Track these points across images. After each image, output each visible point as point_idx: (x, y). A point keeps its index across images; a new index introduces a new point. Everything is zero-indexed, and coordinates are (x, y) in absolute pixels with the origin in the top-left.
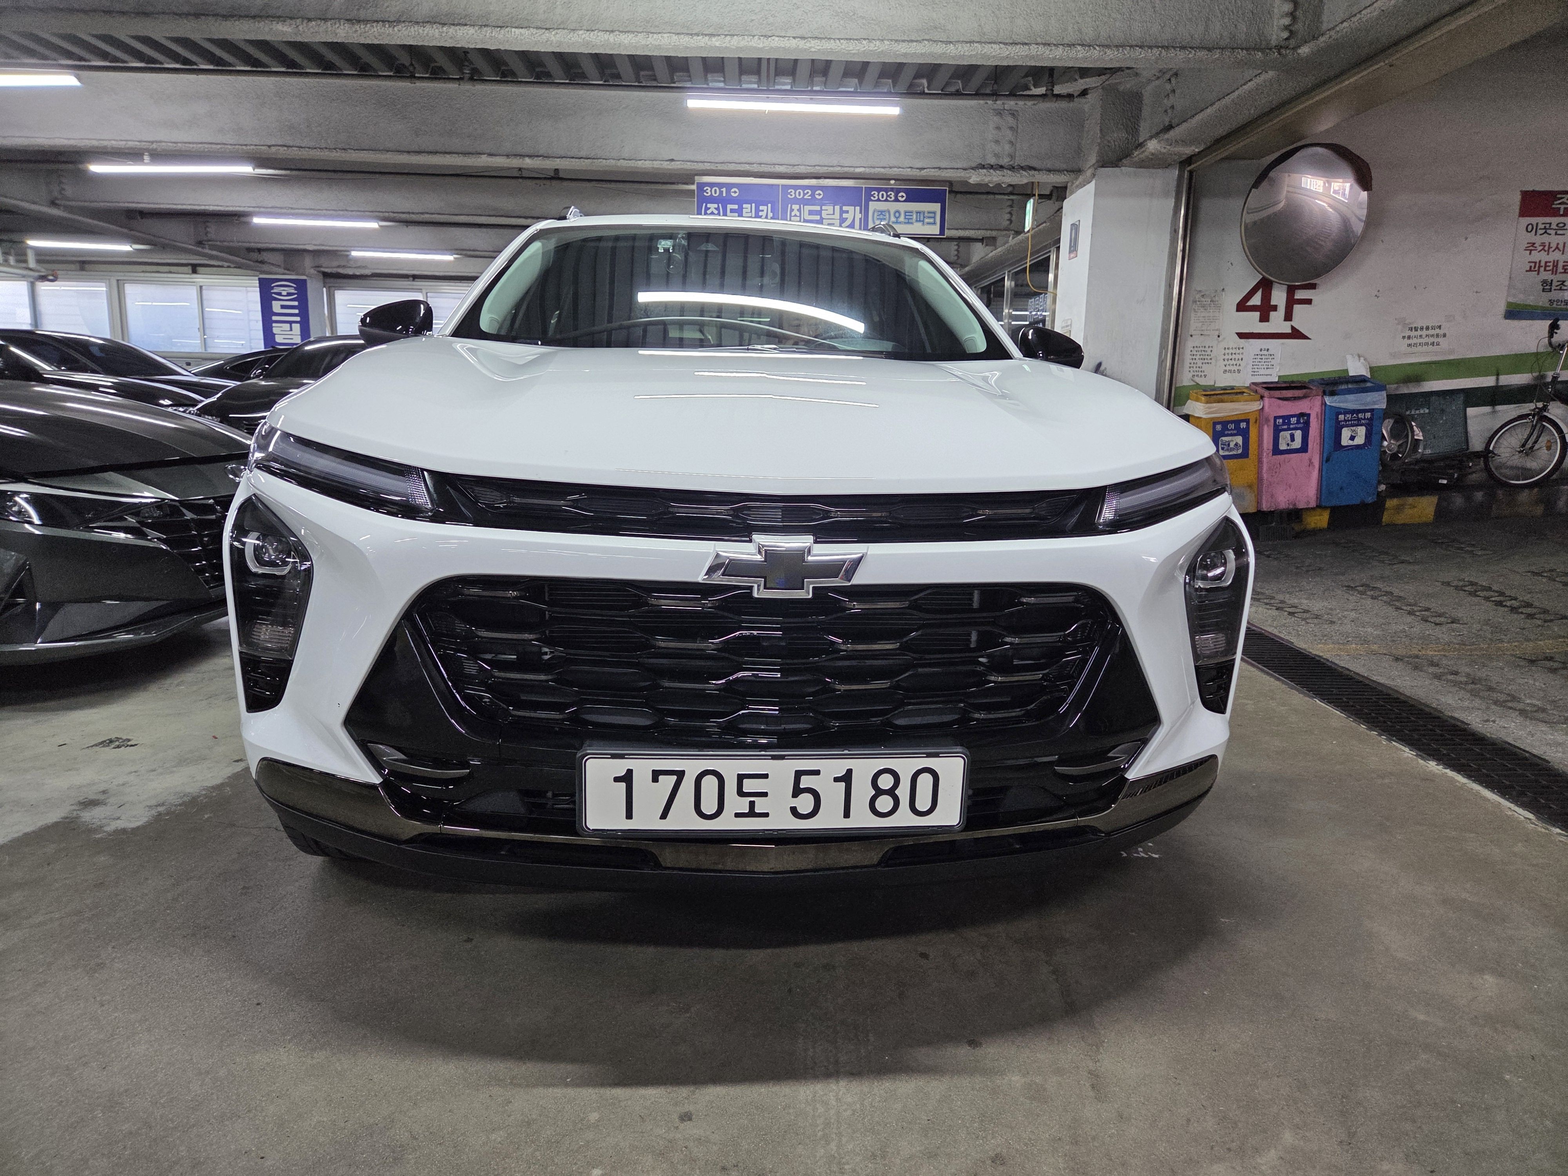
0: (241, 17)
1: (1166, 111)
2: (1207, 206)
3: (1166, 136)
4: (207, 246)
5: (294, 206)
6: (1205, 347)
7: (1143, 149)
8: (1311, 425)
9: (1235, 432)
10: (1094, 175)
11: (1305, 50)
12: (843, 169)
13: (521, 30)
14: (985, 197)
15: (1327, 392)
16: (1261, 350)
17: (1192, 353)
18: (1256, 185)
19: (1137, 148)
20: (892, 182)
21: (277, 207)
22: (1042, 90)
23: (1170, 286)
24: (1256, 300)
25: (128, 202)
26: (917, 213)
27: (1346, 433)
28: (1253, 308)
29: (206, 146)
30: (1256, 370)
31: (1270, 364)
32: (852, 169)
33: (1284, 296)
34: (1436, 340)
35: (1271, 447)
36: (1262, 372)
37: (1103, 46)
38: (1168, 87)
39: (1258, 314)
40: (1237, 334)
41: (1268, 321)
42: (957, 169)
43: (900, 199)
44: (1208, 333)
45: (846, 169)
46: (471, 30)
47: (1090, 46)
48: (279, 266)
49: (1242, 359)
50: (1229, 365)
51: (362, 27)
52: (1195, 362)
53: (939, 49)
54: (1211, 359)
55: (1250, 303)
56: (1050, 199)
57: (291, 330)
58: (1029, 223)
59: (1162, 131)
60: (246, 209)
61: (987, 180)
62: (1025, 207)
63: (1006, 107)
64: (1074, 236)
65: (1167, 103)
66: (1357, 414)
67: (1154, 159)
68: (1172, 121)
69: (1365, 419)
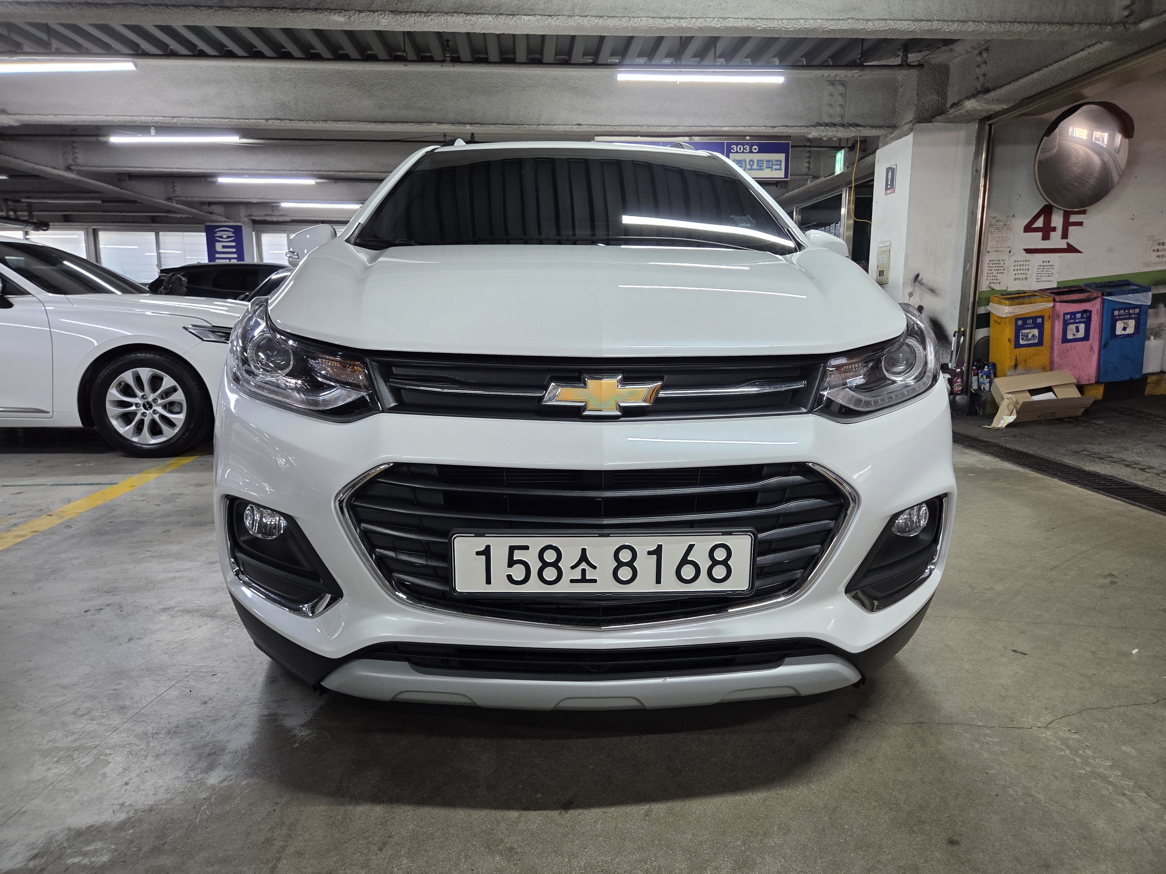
1: (977, 78)
2: (1001, 151)
3: (986, 96)
4: (174, 201)
6: (999, 260)
7: (960, 107)
8: (1092, 319)
9: (1033, 326)
10: (911, 130)
12: (713, 128)
13: (529, 17)
15: (1105, 293)
16: (1043, 262)
17: (989, 266)
18: (1047, 134)
19: (950, 107)
20: (748, 138)
21: (244, 169)
23: (972, 213)
24: (1039, 223)
25: (128, 167)
26: (767, 161)
27: (1120, 325)
28: (1037, 230)
29: (217, 120)
30: (1039, 277)
31: (1050, 272)
32: (720, 129)
33: (1061, 220)
35: (1061, 337)
36: (1044, 279)
37: (989, 22)
38: (979, 59)
39: (1040, 234)
40: (1025, 250)
41: (1049, 239)
42: (801, 126)
43: (754, 151)
44: (1002, 249)
45: (715, 129)
46: (490, 18)
48: (221, 215)
49: (1028, 270)
50: (1018, 274)
51: (403, 17)
52: (992, 272)
53: (860, 26)
54: (1004, 270)
55: (1035, 225)
58: (839, 168)
59: (979, 93)
60: (214, 171)
61: (823, 135)
62: (835, 157)
63: (837, 78)
64: (890, 177)
65: (979, 72)
66: (1129, 310)
67: (964, 115)
68: (986, 86)
69: (1134, 314)
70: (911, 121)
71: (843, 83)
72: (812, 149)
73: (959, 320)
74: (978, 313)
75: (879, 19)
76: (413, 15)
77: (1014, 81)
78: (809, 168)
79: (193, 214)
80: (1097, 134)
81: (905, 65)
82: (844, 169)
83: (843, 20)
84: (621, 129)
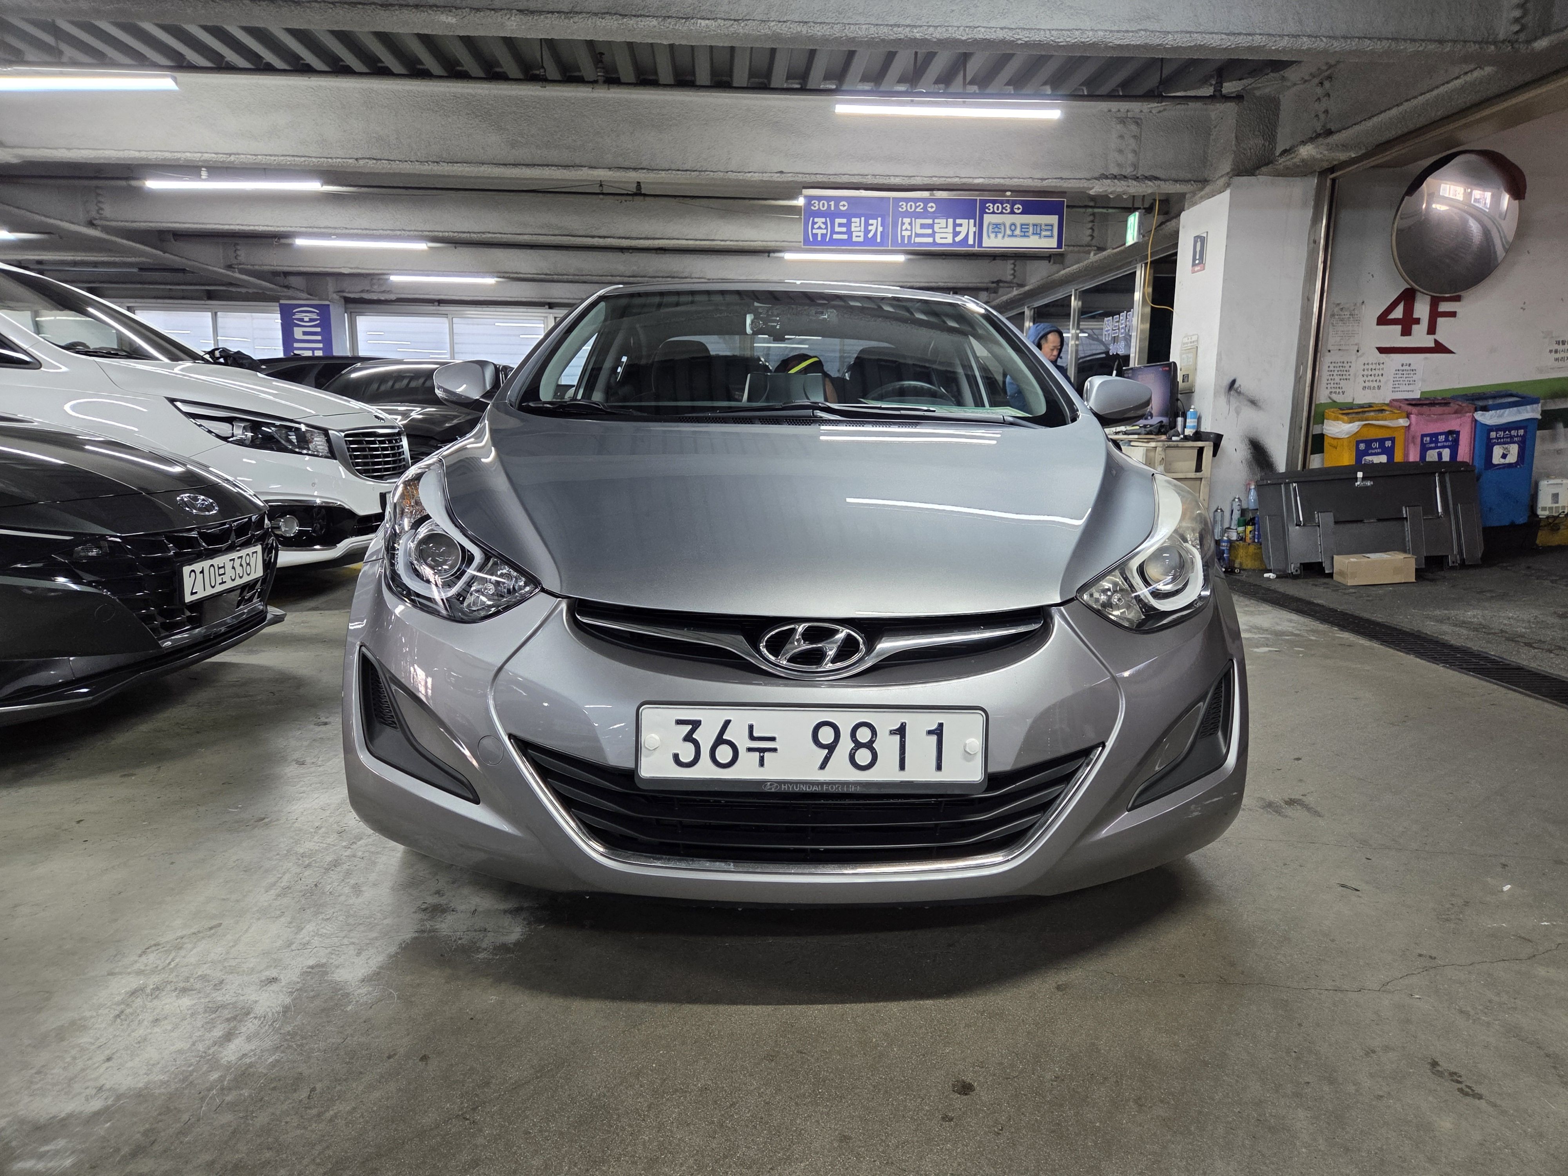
1: (1317, 116)
2: (1346, 217)
3: (1328, 140)
4: (237, 270)
6: (1343, 362)
7: (1293, 155)
8: (1460, 443)
9: (1379, 451)
10: (1228, 185)
12: (961, 180)
15: (1478, 408)
16: (1402, 365)
17: (1330, 369)
18: (1409, 193)
19: (1279, 155)
20: (1008, 193)
21: (330, 228)
23: (1308, 300)
24: (1398, 313)
25: (171, 222)
26: (1033, 225)
27: (1497, 451)
28: (1395, 322)
31: (1411, 380)
32: (970, 181)
33: (1427, 308)
36: (1402, 388)
37: (1330, 37)
39: (1399, 328)
40: (1378, 349)
41: (1410, 335)
42: (1081, 179)
43: (1016, 211)
44: (1347, 348)
45: (964, 180)
48: (302, 291)
49: (1382, 375)
50: (1369, 381)
52: (1333, 378)
53: (1156, 40)
54: (1349, 375)
55: (1392, 316)
58: (1132, 237)
59: (1318, 136)
60: (290, 229)
61: (1110, 191)
62: (1126, 221)
63: (1129, 115)
64: (1198, 249)
65: (1320, 107)
66: (1509, 431)
67: (1298, 166)
68: (1328, 127)
69: (1518, 436)
70: (1228, 173)
71: (1137, 122)
72: (1096, 210)
73: (1289, 442)
74: (1314, 434)
75: (1182, 32)
77: (1365, 120)
78: (1092, 236)
79: (264, 288)
80: (1477, 193)
81: (1218, 97)
82: (1138, 237)
83: (1132, 32)
84: (838, 180)
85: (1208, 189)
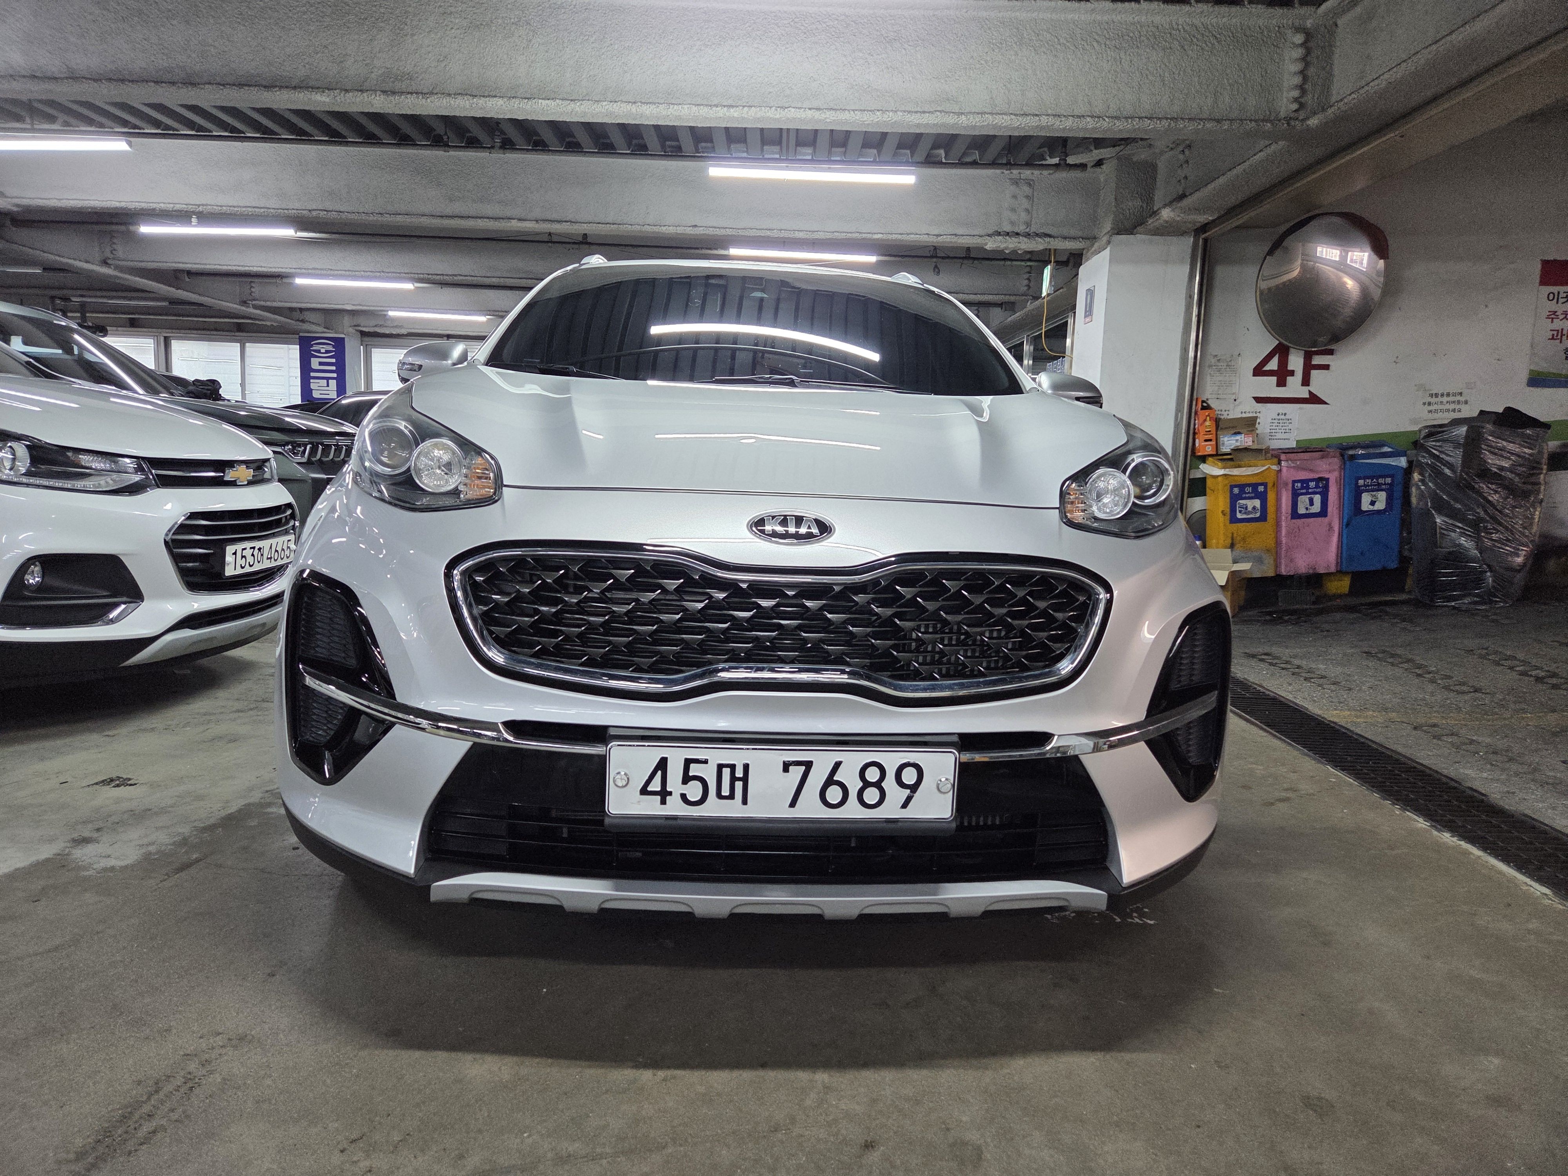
0: (281, 87)
1: (1179, 181)
3: (1180, 205)
4: (251, 305)
5: (333, 268)
6: (1222, 411)
7: (1157, 217)
8: (1330, 489)
9: (1253, 495)
10: (1109, 242)
11: (1313, 122)
13: (547, 101)
14: (1002, 263)
16: (1278, 415)
18: (1270, 253)
19: (1151, 216)
21: (317, 269)
22: (1056, 160)
23: (1185, 350)
24: (1273, 365)
25: (176, 262)
27: (1366, 499)
28: (1270, 373)
29: (250, 209)
30: (1273, 434)
31: (1287, 428)
33: (1300, 361)
34: (1457, 407)
35: (1290, 511)
36: (1279, 436)
38: (1181, 157)
39: (1275, 378)
40: (1255, 398)
41: (1285, 385)
42: (975, 236)
44: (1225, 396)
46: (501, 102)
47: (1099, 117)
48: (318, 325)
49: (1259, 423)
53: (951, 120)
55: (1267, 368)
56: (1067, 266)
57: (328, 386)
58: (1045, 289)
59: (1175, 201)
60: (288, 270)
61: (1003, 246)
62: (1043, 273)
63: (1022, 176)
64: (1089, 301)
65: (1181, 173)
66: (1377, 479)
67: (1168, 227)
68: (1186, 191)
69: (1385, 484)
70: (1109, 232)
71: (1030, 183)
74: (1191, 477)
76: (409, 96)
79: (280, 322)
80: (1353, 255)
82: (1051, 289)
85: (1096, 245)
